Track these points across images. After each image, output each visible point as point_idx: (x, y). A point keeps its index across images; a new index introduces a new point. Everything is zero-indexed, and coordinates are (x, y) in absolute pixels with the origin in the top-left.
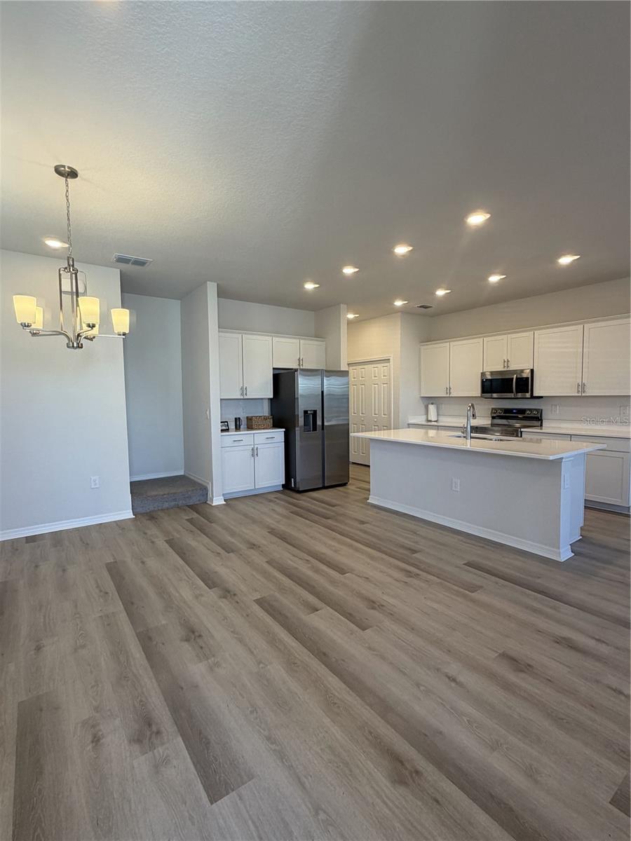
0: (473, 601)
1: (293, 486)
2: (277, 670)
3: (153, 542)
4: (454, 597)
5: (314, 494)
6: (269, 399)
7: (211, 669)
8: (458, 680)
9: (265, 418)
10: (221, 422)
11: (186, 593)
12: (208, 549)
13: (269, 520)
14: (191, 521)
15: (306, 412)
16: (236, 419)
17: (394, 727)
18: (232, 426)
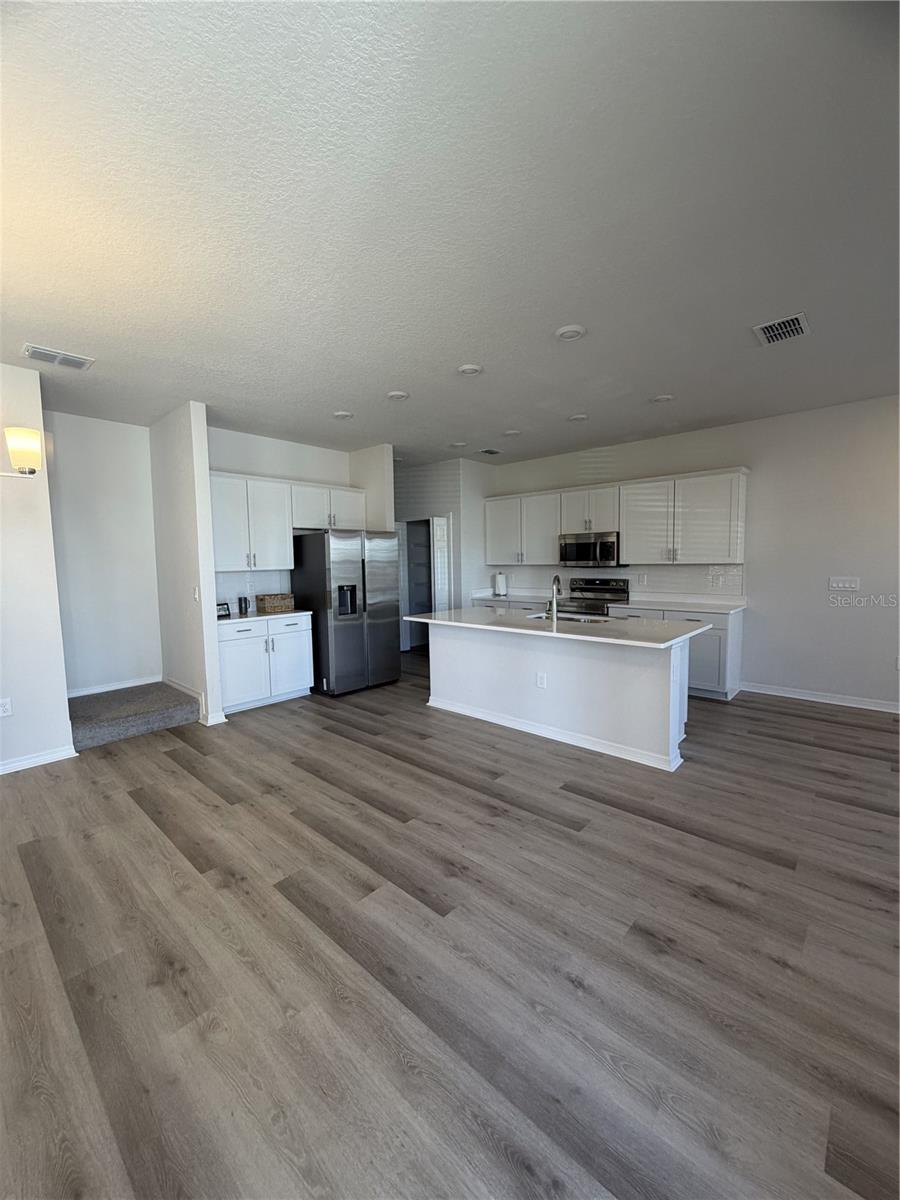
0: (582, 844)
1: (325, 688)
2: (315, 1017)
3: (107, 798)
4: (557, 841)
5: (353, 698)
6: (287, 570)
7: (202, 1036)
8: (585, 983)
9: (283, 596)
10: (218, 605)
11: (161, 888)
12: (200, 801)
13: (294, 744)
14: (172, 755)
15: (341, 588)
16: (240, 599)
17: (509, 1095)
18: (234, 609)
